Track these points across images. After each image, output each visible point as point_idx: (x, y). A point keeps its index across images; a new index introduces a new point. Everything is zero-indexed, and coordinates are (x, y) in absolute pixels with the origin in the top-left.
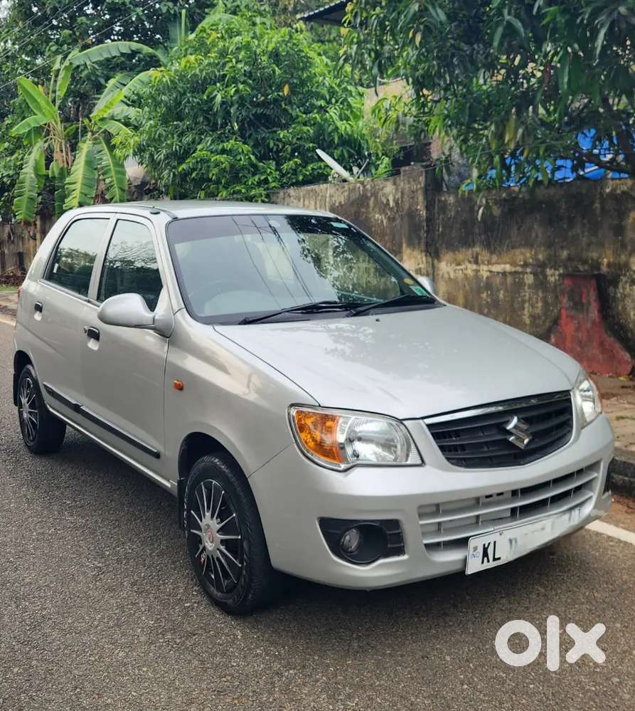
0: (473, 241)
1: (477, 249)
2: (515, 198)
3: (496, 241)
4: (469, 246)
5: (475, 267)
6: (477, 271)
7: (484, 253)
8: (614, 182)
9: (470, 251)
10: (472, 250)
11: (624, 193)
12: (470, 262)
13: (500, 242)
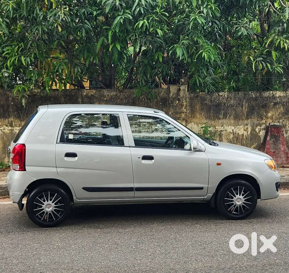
0: (9, 115)
1: (11, 119)
2: (35, 95)
3: (24, 115)
4: (6, 118)
5: (10, 128)
6: (12, 130)
7: (16, 121)
8: (87, 91)
9: (7, 120)
10: (8, 120)
11: (92, 95)
12: (7, 126)
13: (27, 115)
